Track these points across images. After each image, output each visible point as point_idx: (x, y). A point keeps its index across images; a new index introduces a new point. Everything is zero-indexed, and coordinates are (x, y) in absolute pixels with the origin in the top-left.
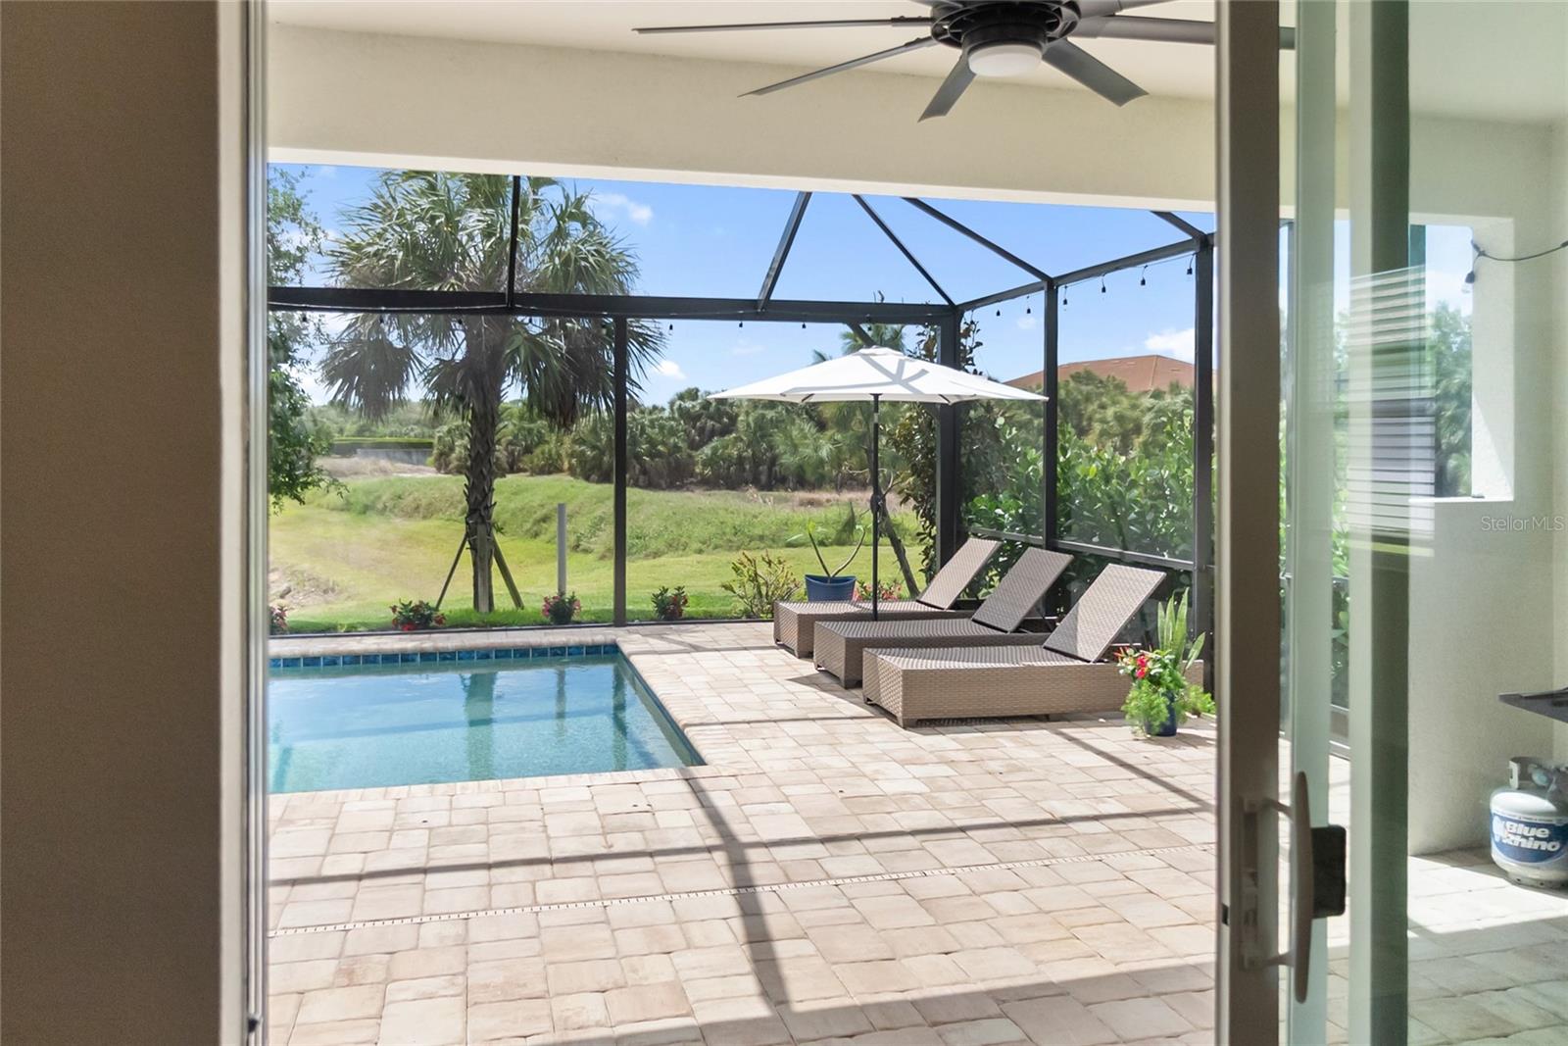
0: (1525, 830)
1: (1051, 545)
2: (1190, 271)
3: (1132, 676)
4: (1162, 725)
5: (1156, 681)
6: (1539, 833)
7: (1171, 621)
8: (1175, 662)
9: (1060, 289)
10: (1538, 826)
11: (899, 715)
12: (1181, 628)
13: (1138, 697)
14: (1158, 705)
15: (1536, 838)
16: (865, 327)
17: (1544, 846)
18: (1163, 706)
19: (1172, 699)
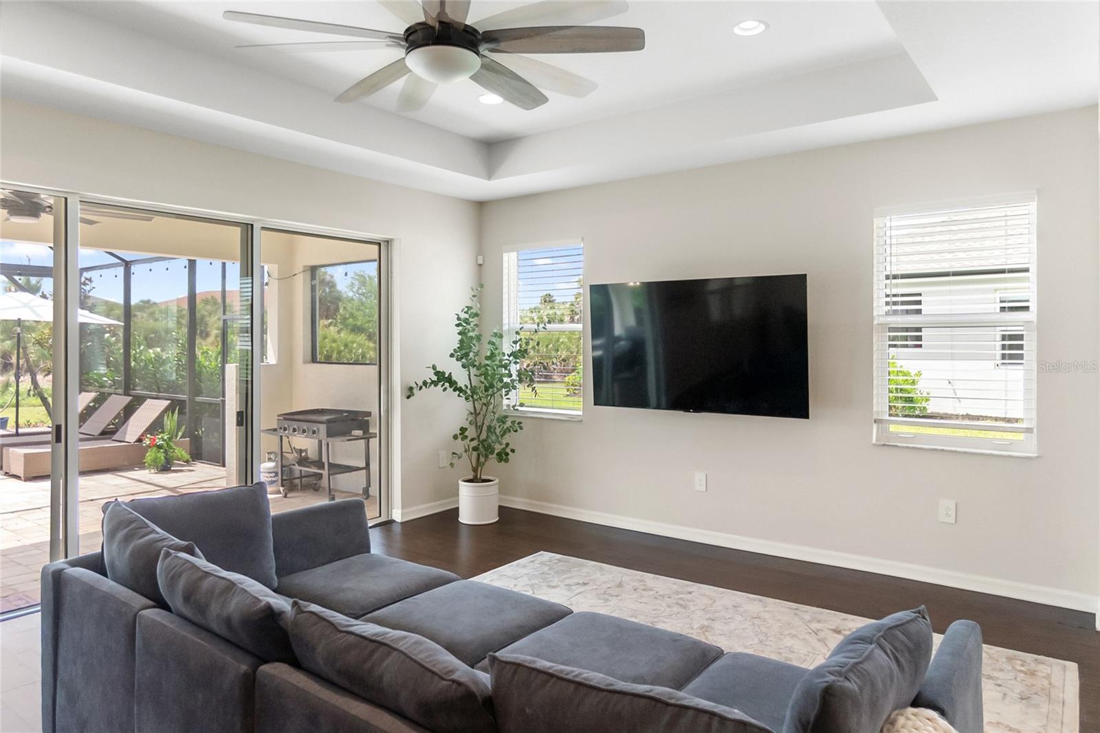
0: (267, 475)
1: (126, 394)
2: (185, 267)
3: (149, 446)
4: (162, 465)
5: (160, 447)
6: (272, 475)
7: (170, 422)
8: (170, 439)
9: (132, 267)
10: (271, 473)
11: (22, 476)
12: (174, 424)
13: (150, 456)
14: (160, 457)
15: (271, 477)
16: (17, 278)
17: (273, 479)
18: (163, 458)
19: (167, 454)
